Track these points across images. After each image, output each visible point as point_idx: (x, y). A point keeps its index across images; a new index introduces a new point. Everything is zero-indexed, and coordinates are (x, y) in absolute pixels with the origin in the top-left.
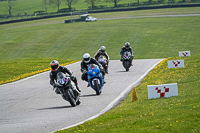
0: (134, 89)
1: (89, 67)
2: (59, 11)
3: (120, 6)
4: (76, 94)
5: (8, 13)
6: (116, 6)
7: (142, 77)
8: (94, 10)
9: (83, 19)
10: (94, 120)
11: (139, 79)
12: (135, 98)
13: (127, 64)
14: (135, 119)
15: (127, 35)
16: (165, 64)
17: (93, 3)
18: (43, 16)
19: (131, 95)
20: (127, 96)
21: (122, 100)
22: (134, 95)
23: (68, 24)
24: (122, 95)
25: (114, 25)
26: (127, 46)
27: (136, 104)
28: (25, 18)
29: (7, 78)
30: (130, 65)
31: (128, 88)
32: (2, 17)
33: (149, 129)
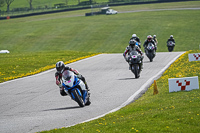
0: (154, 82)
5: (28, 6)
7: (163, 70)
8: (115, 3)
9: (104, 12)
10: (115, 113)
11: (160, 72)
12: (156, 91)
14: (156, 112)
15: (147, 28)
16: (186, 57)
18: (64, 9)
19: (152, 88)
20: (148, 89)
21: (143, 93)
22: (155, 88)
23: (89, 17)
24: (143, 88)
25: (135, 18)
27: (156, 96)
29: (28, 71)
31: (149, 81)
32: (22, 10)
33: (170, 122)
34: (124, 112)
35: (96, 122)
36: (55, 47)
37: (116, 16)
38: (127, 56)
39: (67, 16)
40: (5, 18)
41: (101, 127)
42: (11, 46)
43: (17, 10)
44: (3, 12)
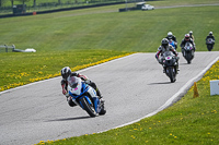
0: (194, 84)
7: (204, 71)
9: (139, 7)
10: (151, 118)
11: (201, 73)
12: (196, 94)
14: (196, 117)
15: (187, 25)
18: (95, 4)
19: (192, 90)
20: (187, 92)
21: (182, 96)
22: (195, 90)
23: (123, 13)
24: (182, 91)
25: (173, 14)
27: (197, 100)
28: (75, 6)
29: (56, 71)
31: (189, 83)
32: (50, 5)
33: (212, 128)
34: (161, 116)
35: (130, 127)
36: (86, 46)
37: (152, 12)
38: (160, 57)
39: (99, 12)
40: (31, 14)
41: (137, 132)
42: (38, 44)
43: (44, 5)
44: (29, 8)
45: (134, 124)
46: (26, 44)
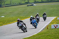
0: (47, 26)
1: (32, 20)
2: (25, 3)
3: (43, 1)
4: (25, 29)
5: (10, 3)
6: (42, 1)
7: (50, 22)
8: (35, 2)
9: (32, 5)
12: (48, 28)
13: (45, 19)
14: (48, 35)
15: (45, 10)
16: (57, 18)
17: (35, 0)
18: (20, 4)
25: (41, 7)
26: (45, 13)
29: (10, 22)
30: (46, 19)
32: (8, 4)
33: (52, 37)
34: (38, 34)
35: (30, 37)
36: (18, 15)
40: (3, 7)
42: (5, 15)
43: (7, 4)
44: (3, 5)
45: (31, 37)
46: (2, 15)
